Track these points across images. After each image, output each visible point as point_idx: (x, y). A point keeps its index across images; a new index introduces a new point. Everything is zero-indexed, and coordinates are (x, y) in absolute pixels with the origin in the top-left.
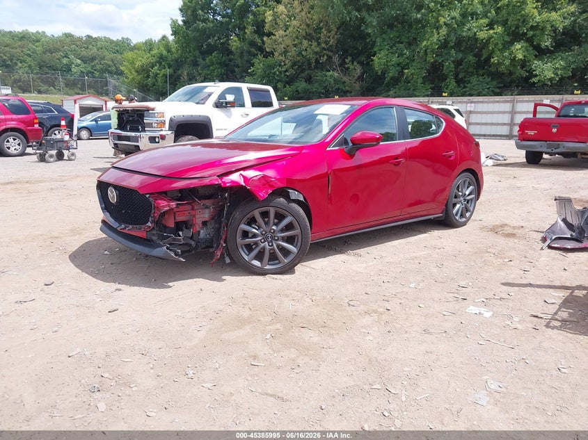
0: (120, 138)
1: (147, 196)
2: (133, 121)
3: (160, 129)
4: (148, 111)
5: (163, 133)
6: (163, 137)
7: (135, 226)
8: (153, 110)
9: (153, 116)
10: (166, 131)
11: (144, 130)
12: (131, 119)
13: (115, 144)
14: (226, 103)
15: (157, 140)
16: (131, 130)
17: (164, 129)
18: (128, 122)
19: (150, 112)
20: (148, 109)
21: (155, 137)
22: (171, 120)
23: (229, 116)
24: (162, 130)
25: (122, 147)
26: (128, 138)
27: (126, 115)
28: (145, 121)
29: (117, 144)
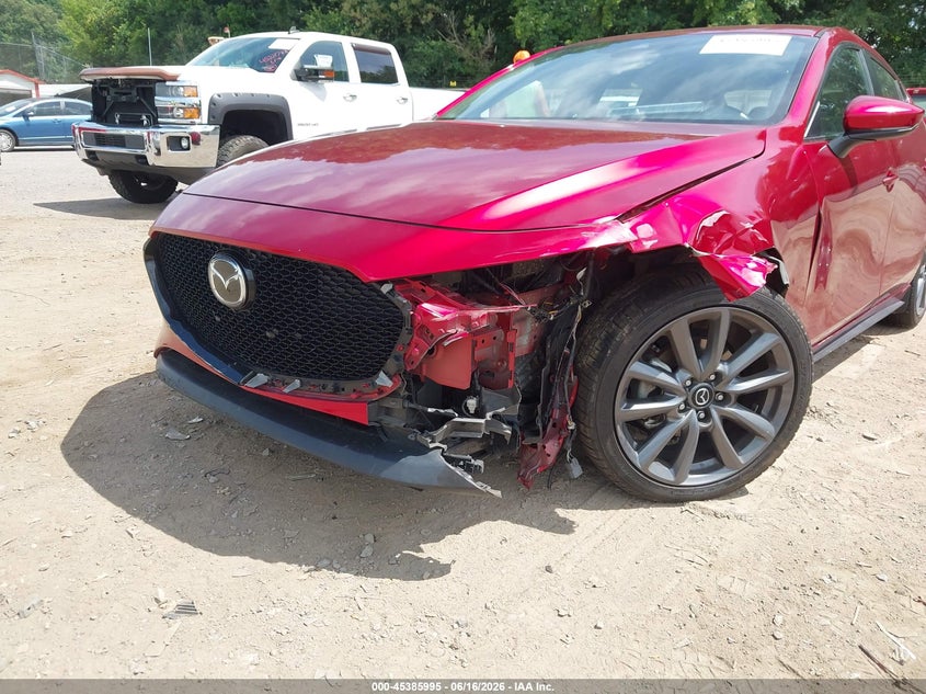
0: (101, 139)
1: (386, 288)
2: (129, 105)
3: (189, 121)
4: (165, 81)
5: (197, 129)
6: (196, 139)
7: (313, 381)
8: (175, 80)
9: (174, 92)
10: (202, 126)
11: (156, 124)
12: (124, 98)
13: (89, 153)
14: (317, 72)
15: (184, 144)
16: (125, 123)
17: (197, 121)
18: (116, 106)
19: (168, 83)
20: (163, 79)
21: (180, 138)
22: (212, 103)
23: (322, 98)
24: (193, 124)
25: (108, 158)
26: (120, 141)
27: (112, 91)
28: (157, 104)
29: (93, 153)
